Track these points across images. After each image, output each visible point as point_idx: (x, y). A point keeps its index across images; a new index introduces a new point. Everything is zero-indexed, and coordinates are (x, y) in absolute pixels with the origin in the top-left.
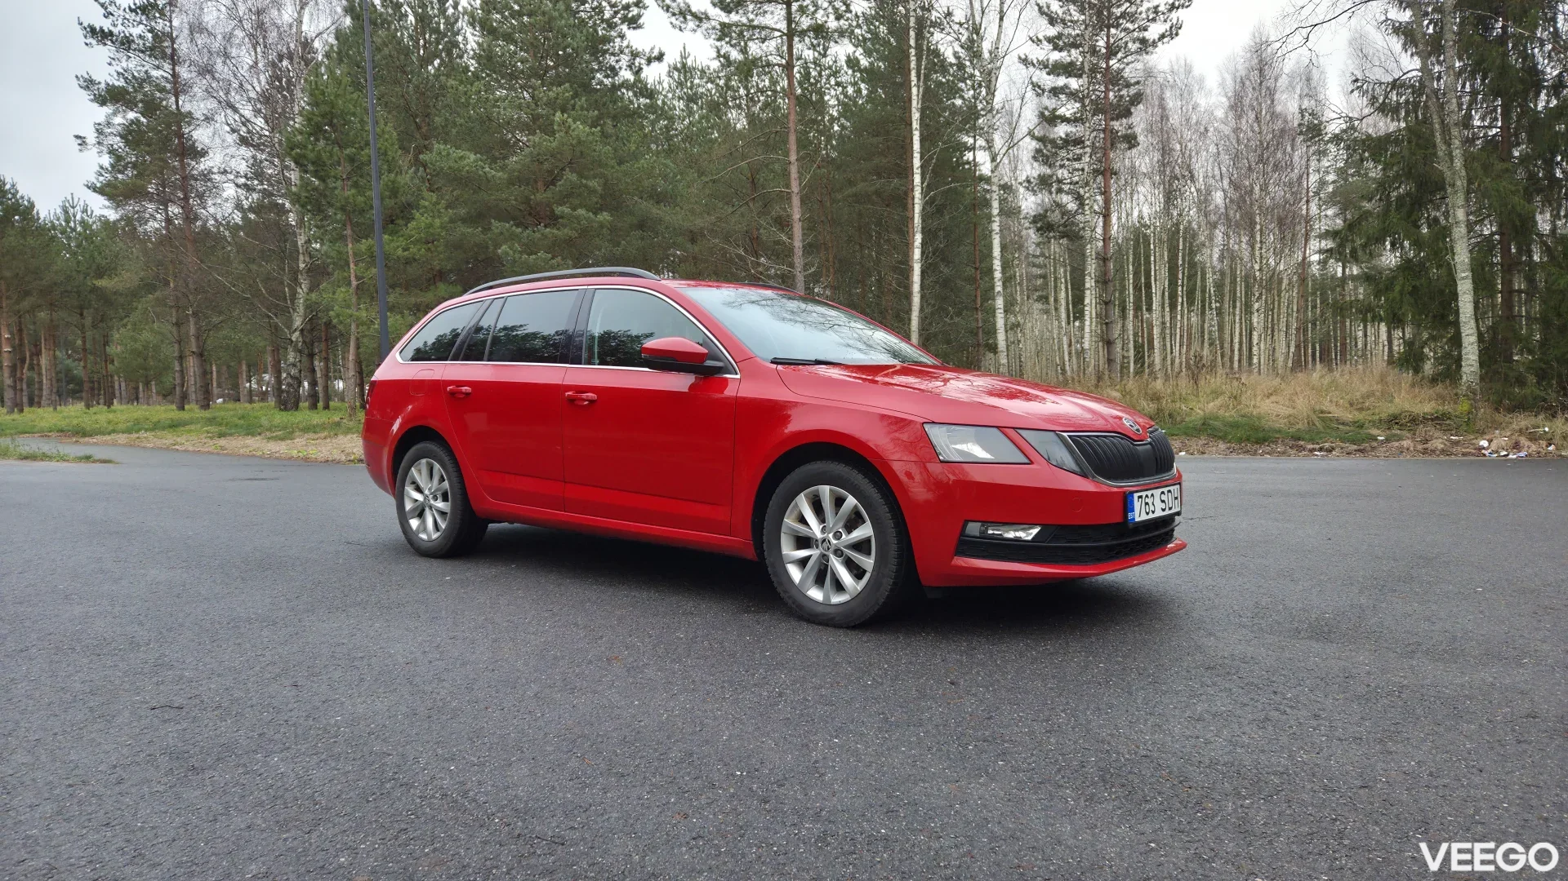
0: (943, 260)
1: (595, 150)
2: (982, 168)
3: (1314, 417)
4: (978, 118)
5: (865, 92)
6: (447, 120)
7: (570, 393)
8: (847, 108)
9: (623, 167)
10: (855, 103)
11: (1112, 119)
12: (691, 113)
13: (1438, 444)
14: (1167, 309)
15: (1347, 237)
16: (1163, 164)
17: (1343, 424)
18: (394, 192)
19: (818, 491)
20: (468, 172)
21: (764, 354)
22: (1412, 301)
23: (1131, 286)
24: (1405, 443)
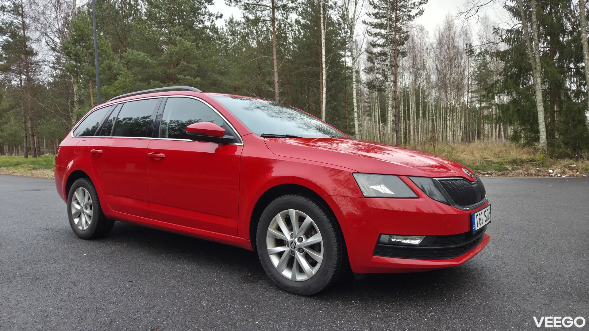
0: (333, 99)
1: (194, 52)
2: (348, 64)
3: (483, 160)
4: (346, 44)
5: (302, 34)
6: (133, 39)
7: (151, 153)
8: (296, 39)
9: (206, 60)
10: (299, 38)
11: (398, 46)
12: (235, 41)
13: (533, 171)
14: (415, 119)
15: (490, 90)
16: (413, 65)
17: (494, 163)
18: (110, 68)
19: (288, 212)
20: (141, 60)
21: (257, 131)
22: (517, 115)
23: (402, 110)
24: (520, 171)
